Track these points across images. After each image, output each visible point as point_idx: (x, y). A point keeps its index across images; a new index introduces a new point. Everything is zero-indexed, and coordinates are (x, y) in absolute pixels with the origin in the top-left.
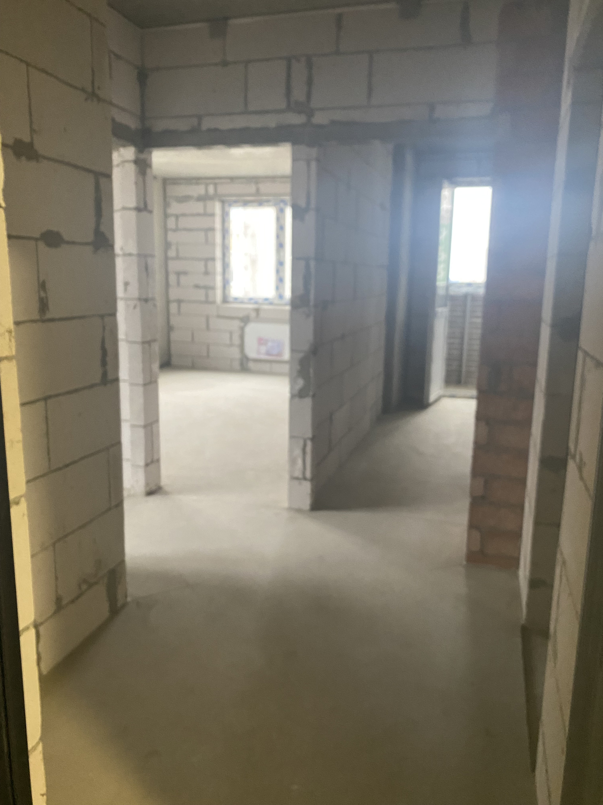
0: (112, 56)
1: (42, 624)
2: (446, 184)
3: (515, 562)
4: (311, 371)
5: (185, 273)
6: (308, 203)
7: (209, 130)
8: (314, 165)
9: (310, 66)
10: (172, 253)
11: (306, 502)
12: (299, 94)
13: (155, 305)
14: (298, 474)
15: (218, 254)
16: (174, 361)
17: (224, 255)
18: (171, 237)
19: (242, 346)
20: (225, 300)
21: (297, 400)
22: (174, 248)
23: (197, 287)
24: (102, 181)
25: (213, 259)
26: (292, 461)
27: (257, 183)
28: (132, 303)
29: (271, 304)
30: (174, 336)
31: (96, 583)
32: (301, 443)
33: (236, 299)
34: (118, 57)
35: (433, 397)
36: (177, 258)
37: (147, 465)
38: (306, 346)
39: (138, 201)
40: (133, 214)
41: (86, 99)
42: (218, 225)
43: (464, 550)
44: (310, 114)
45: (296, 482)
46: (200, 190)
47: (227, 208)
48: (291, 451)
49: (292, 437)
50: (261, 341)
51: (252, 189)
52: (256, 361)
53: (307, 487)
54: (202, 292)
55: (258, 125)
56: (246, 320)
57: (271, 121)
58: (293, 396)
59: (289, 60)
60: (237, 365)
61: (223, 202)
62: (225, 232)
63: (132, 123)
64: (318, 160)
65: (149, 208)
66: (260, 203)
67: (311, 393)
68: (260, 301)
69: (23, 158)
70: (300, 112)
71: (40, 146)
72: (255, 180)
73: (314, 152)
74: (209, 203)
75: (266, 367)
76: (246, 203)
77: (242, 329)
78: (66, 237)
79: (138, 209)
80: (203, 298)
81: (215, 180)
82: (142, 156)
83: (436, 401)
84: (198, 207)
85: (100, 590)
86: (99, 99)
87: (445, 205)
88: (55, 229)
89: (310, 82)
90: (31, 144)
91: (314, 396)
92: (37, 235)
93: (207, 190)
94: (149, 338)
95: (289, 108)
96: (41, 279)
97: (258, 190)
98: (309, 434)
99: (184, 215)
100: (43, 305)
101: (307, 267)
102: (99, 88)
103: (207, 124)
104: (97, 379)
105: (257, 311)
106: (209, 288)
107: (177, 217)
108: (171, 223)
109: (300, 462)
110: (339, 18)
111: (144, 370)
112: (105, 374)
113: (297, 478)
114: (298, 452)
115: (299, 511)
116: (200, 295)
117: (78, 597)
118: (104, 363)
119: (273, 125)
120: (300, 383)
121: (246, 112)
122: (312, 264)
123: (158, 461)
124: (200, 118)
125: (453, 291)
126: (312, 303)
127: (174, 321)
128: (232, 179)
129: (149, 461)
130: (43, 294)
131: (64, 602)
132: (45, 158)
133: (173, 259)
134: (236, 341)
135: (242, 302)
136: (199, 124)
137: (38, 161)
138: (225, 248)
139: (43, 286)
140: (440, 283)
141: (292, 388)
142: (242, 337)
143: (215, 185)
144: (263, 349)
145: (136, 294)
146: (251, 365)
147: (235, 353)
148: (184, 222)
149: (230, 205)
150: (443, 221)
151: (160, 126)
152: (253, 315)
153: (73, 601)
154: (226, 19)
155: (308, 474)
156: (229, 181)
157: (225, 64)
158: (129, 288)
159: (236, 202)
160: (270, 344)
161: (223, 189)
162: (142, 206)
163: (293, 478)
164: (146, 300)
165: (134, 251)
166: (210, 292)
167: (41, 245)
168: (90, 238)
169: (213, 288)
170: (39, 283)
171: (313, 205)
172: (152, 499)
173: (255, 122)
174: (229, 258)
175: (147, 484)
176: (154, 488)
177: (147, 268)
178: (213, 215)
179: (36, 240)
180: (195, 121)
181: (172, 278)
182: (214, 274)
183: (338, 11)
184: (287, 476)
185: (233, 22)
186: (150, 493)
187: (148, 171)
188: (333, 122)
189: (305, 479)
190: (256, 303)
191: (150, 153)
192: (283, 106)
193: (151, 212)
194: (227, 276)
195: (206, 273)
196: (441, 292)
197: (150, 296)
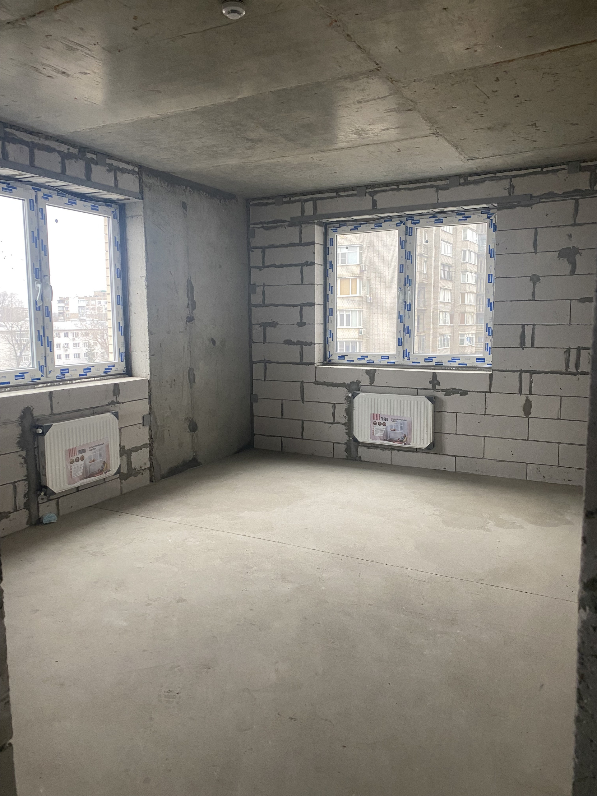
5: (274, 324)
10: (256, 299)
15: (318, 298)
17: (326, 298)
18: (257, 277)
19: (349, 425)
20: (327, 360)
22: (259, 290)
23: (288, 342)
25: (312, 304)
27: (372, 194)
29: (392, 364)
30: (258, 408)
33: (341, 357)
36: (264, 305)
46: (294, 210)
47: (331, 234)
50: (377, 418)
51: (366, 202)
52: (369, 447)
54: (296, 349)
56: (354, 388)
60: (341, 451)
61: (325, 226)
62: (328, 267)
66: (378, 224)
68: (376, 361)
72: (371, 189)
74: (306, 229)
75: (384, 457)
76: (357, 226)
77: (350, 401)
80: (297, 360)
81: (313, 195)
84: (292, 235)
93: (303, 211)
97: (374, 204)
99: (272, 246)
105: (370, 374)
106: (306, 344)
107: (265, 249)
108: (256, 258)
116: (293, 353)
127: (258, 388)
128: (338, 191)
133: (258, 305)
134: (341, 416)
135: (349, 363)
138: (328, 289)
142: (349, 412)
143: (315, 201)
144: (380, 431)
146: (362, 452)
147: (339, 435)
148: (273, 256)
149: (335, 231)
152: (365, 380)
156: (334, 194)
159: (343, 224)
160: (389, 424)
161: (325, 207)
166: (306, 349)
169: (311, 343)
174: (333, 302)
178: (312, 244)
181: (257, 331)
182: (313, 324)
190: (370, 363)
194: (329, 326)
195: (301, 324)
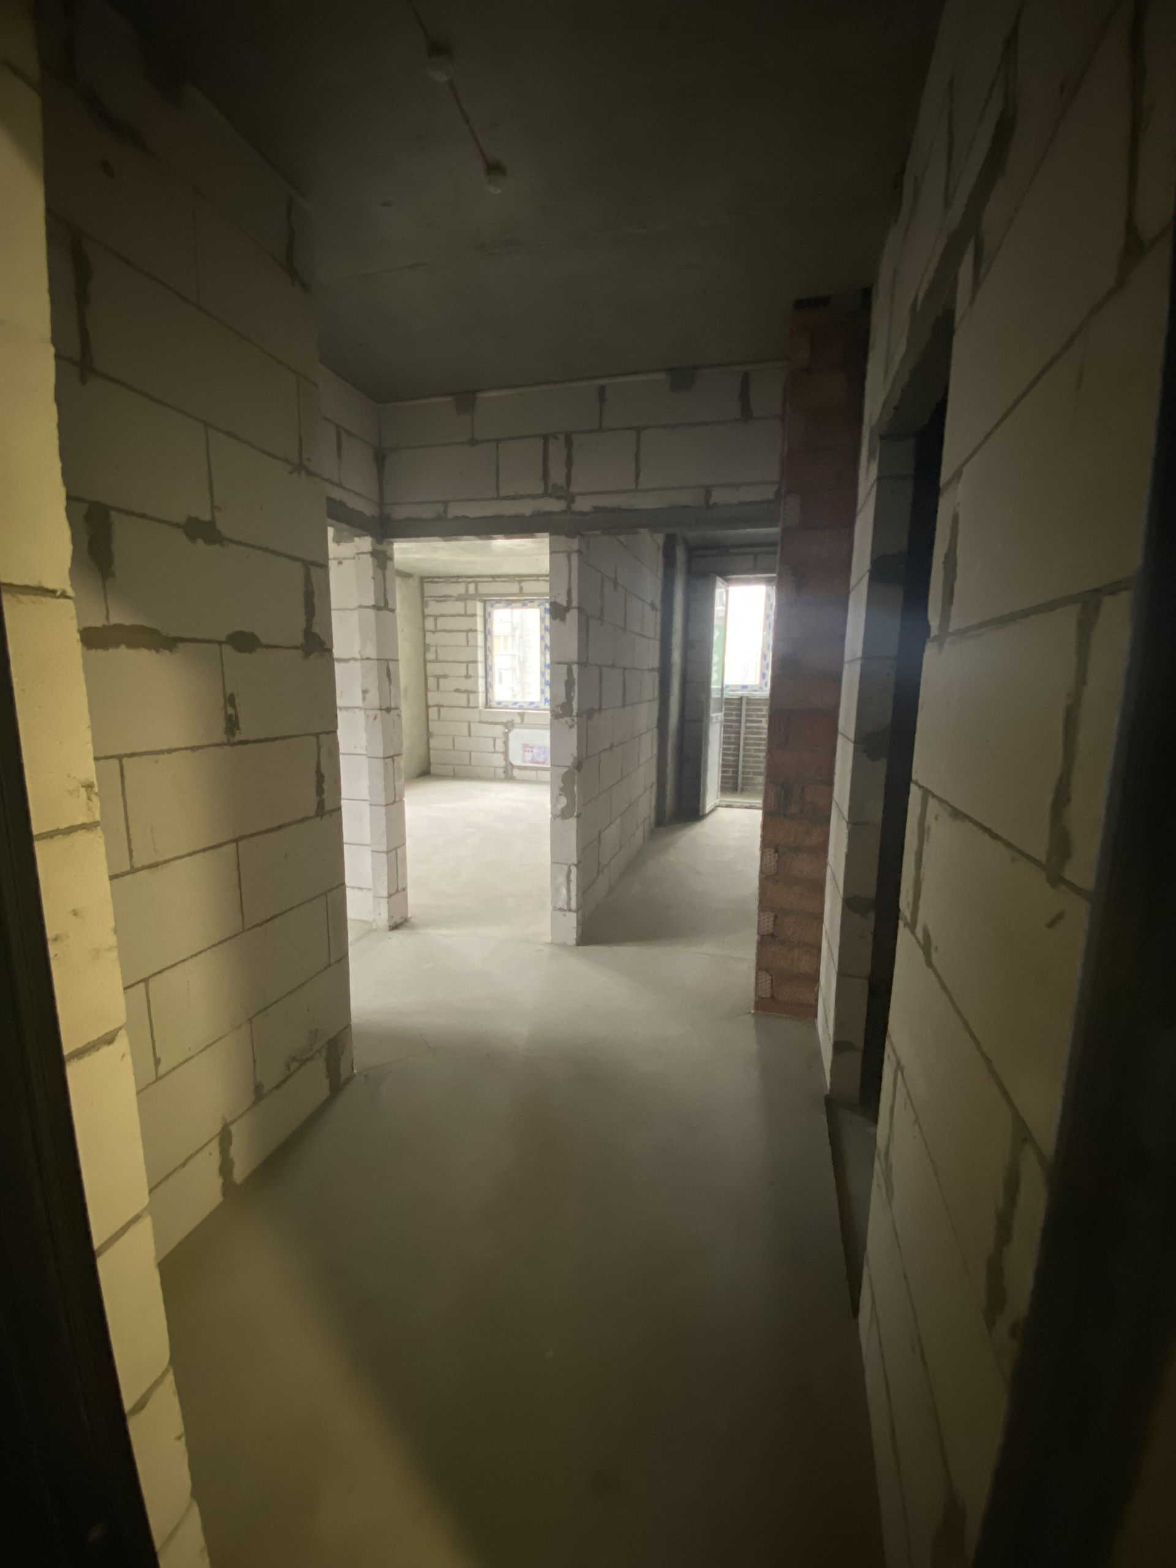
0: (343, 434)
1: (233, 1122)
2: (719, 582)
3: (810, 1011)
4: (575, 788)
5: (445, 676)
6: (569, 601)
7: (457, 518)
8: (575, 558)
9: (569, 443)
10: (431, 656)
11: (572, 936)
12: (557, 475)
13: (399, 716)
14: (562, 904)
15: (480, 657)
16: (433, 770)
18: (430, 638)
19: (506, 753)
20: (488, 704)
21: (559, 821)
22: (433, 649)
23: (457, 691)
24: (315, 572)
25: (475, 662)
26: (555, 890)
27: (520, 582)
28: (372, 713)
29: (537, 708)
30: (433, 743)
31: (311, 1058)
32: (566, 868)
33: (499, 703)
34: (349, 434)
35: (708, 807)
36: (436, 661)
37: (390, 896)
38: (569, 761)
39: (376, 600)
40: (372, 613)
41: (291, 473)
42: (480, 627)
43: (752, 995)
44: (570, 499)
45: (559, 913)
46: (460, 589)
47: (489, 609)
48: (554, 878)
49: (554, 863)
50: (526, 747)
51: (514, 588)
52: (520, 768)
53: (572, 919)
54: (464, 696)
55: (512, 512)
56: (509, 725)
57: (526, 508)
58: (554, 817)
59: (546, 438)
60: (500, 772)
61: (485, 602)
62: (487, 633)
63: (368, 509)
64: (579, 552)
65: (390, 606)
66: (524, 604)
67: (575, 814)
68: (525, 706)
69: (200, 541)
70: (559, 498)
71: (224, 526)
72: (519, 578)
73: (575, 544)
74: (470, 603)
75: (531, 774)
76: (509, 603)
77: (506, 735)
78: (264, 640)
79: (377, 607)
80: (465, 704)
81: (476, 579)
82: (379, 547)
83: (712, 811)
84: (459, 607)
85: (319, 1066)
86: (309, 473)
87: (718, 609)
88: (247, 630)
89: (569, 463)
90: (212, 523)
91: (578, 817)
92: (222, 637)
93: (467, 590)
94: (392, 753)
95: (546, 494)
96: (229, 691)
97: (521, 589)
98: (575, 860)
99: (443, 615)
100: (232, 725)
101: (570, 672)
102: (309, 460)
103: (454, 511)
104: (312, 809)
105: (522, 715)
106: (471, 692)
107: (436, 617)
108: (430, 624)
109: (564, 891)
110: (602, 390)
111: (386, 788)
112: (321, 804)
113: (561, 909)
114: (562, 879)
115: (563, 946)
116: (462, 699)
117: (284, 1081)
118: (320, 790)
119: (528, 512)
120: (563, 801)
121: (499, 498)
122: (575, 668)
123: (404, 889)
124: (446, 503)
125: (728, 694)
126: (575, 713)
127: (433, 727)
128: (494, 578)
129: (393, 891)
130: (230, 711)
131: (266, 1090)
132: (232, 541)
133: (432, 661)
134: (500, 746)
135: (505, 707)
136: (445, 512)
137: (222, 545)
138: (487, 650)
139: (231, 700)
140: (715, 686)
141: (554, 806)
142: (506, 743)
143: (476, 583)
144: (529, 756)
145: (376, 703)
146: (516, 773)
147: (499, 760)
148: (442, 623)
149: (492, 606)
150: (717, 622)
151: (400, 513)
152: (518, 720)
153: (278, 1087)
154: (475, 392)
155: (573, 905)
156: (491, 579)
157: (473, 442)
158: (368, 696)
159: (498, 602)
160: (535, 750)
161: (484, 588)
162: (382, 604)
163: (556, 909)
164: (388, 710)
165: (373, 654)
166: (472, 696)
167: (228, 650)
168: (299, 640)
169: (475, 692)
170: (225, 696)
171: (575, 603)
172: (395, 934)
173: (509, 509)
174: (492, 660)
175: (391, 917)
176: (398, 920)
177: (389, 674)
178: (474, 615)
179: (220, 643)
180: (440, 508)
181: (432, 682)
182: (477, 677)
183: (601, 382)
184: (550, 908)
185: (480, 395)
186: (395, 927)
187: (389, 563)
188: (597, 509)
189: (570, 910)
190: (521, 708)
191: (392, 543)
192: (541, 491)
193: (393, 611)
194: (489, 679)
195: (467, 677)
196: (715, 695)
197: (393, 705)
